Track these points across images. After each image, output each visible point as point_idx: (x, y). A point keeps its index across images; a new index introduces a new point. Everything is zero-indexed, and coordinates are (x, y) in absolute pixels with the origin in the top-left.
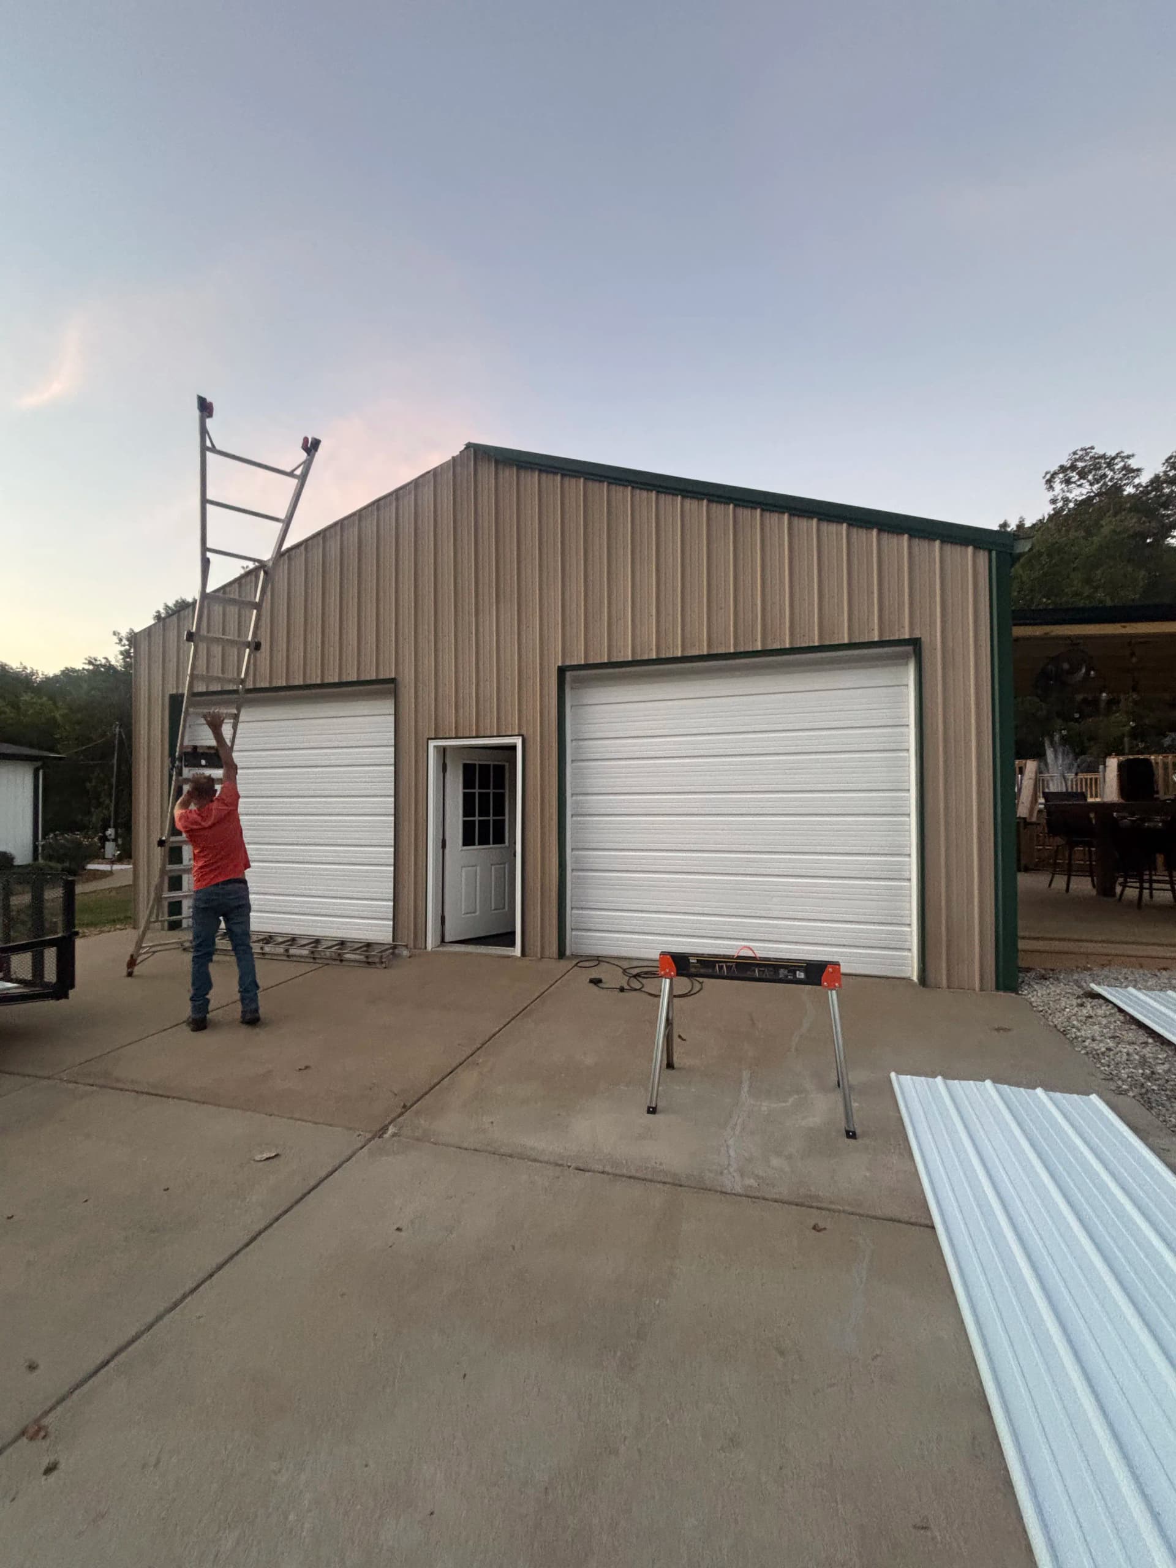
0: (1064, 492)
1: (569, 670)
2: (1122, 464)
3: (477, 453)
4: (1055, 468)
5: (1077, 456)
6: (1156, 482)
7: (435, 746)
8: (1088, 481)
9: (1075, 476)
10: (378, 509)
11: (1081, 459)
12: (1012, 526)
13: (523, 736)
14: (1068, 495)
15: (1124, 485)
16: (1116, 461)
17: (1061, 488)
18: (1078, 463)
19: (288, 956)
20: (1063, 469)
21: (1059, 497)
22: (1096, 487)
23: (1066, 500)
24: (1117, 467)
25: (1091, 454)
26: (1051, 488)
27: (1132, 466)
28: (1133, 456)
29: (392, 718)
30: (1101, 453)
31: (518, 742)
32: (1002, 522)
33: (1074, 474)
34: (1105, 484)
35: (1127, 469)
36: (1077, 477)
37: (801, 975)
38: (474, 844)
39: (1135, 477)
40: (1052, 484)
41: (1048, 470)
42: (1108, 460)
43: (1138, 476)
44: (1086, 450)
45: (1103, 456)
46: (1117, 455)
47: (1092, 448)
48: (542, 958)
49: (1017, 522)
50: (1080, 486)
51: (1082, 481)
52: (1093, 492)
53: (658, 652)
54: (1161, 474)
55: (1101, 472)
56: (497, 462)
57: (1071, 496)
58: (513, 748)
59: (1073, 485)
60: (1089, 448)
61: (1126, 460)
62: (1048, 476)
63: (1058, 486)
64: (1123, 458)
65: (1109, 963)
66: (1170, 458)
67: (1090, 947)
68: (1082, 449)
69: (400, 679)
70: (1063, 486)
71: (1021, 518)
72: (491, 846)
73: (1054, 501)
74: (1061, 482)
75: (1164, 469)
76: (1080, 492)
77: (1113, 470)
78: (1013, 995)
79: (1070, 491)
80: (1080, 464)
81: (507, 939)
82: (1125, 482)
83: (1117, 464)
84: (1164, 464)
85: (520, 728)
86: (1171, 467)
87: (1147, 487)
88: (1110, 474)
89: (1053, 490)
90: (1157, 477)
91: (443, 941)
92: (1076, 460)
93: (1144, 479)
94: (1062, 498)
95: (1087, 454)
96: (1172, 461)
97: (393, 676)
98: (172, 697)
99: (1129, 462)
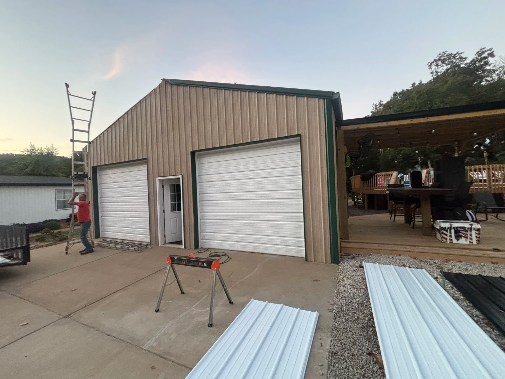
0: (436, 69)
1: (196, 152)
2: (458, 57)
3: (166, 82)
4: (432, 60)
5: (441, 55)
6: (474, 61)
7: (158, 180)
8: (446, 64)
9: (440, 63)
10: (141, 103)
11: (443, 56)
12: (417, 84)
13: (182, 175)
14: (438, 70)
15: (460, 64)
16: (456, 55)
17: (435, 68)
18: (441, 58)
19: (116, 248)
20: (435, 61)
21: (434, 71)
22: (449, 66)
23: (437, 72)
24: (457, 58)
25: (446, 54)
26: (431, 68)
27: (463, 57)
28: (463, 53)
29: (146, 171)
30: (450, 53)
31: (181, 177)
32: (413, 83)
33: (440, 62)
34: (453, 64)
35: (460, 58)
36: (441, 63)
37: (205, 265)
38: (176, 211)
39: (464, 61)
40: (431, 67)
41: (429, 62)
42: (453, 56)
43: (466, 60)
44: (444, 52)
45: (451, 54)
46: (457, 53)
47: (447, 52)
48: (190, 249)
49: (419, 82)
50: (442, 66)
51: (443, 64)
52: (448, 68)
53: (219, 144)
54: (475, 59)
55: (451, 60)
56: (171, 84)
57: (439, 70)
58: (179, 179)
59: (440, 66)
60: (445, 52)
61: (460, 55)
62: (429, 64)
63: (434, 67)
64: (459, 54)
65: (379, 253)
66: (478, 52)
67: (376, 246)
68: (442, 53)
69: (148, 158)
70: (436, 67)
71: (420, 80)
72: (177, 212)
73: (432, 73)
74: (435, 66)
75: (475, 57)
76: (443, 68)
78: (336, 265)
79: (439, 69)
80: (442, 58)
81: (180, 242)
82: (460, 63)
83: (457, 57)
84: (476, 55)
85: (181, 172)
86: (479, 55)
87: (469, 64)
88: (454, 60)
89: (432, 69)
90: (473, 60)
91: (165, 243)
92: (440, 57)
93: (468, 61)
94: (435, 72)
95: (445, 54)
96: (479, 53)
97: (146, 157)
98: (93, 167)
99: (462, 55)
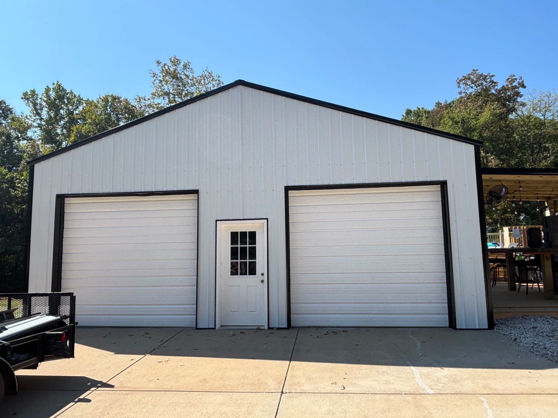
0: (465, 89)
1: (289, 189)
4: (462, 77)
5: (471, 73)
7: (220, 224)
8: (475, 85)
13: (267, 219)
16: (487, 78)
17: (463, 87)
18: (471, 76)
20: (465, 78)
21: (463, 92)
22: (479, 88)
23: (466, 93)
25: (476, 73)
26: (459, 87)
28: (494, 76)
30: (481, 73)
31: (265, 222)
33: (469, 81)
34: (483, 87)
35: (492, 82)
36: (471, 83)
41: (458, 78)
42: (484, 77)
43: (496, 85)
44: (474, 71)
46: (488, 75)
47: (477, 70)
50: (472, 87)
55: (481, 82)
59: (469, 86)
62: (458, 81)
64: (490, 77)
66: (509, 79)
71: (446, 100)
73: (460, 93)
74: (464, 84)
75: (506, 83)
76: (472, 90)
77: (486, 81)
79: (468, 89)
82: (491, 88)
86: (509, 83)
87: (500, 91)
90: (504, 87)
97: (197, 188)
98: (58, 195)
99: (493, 78)
